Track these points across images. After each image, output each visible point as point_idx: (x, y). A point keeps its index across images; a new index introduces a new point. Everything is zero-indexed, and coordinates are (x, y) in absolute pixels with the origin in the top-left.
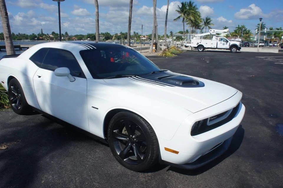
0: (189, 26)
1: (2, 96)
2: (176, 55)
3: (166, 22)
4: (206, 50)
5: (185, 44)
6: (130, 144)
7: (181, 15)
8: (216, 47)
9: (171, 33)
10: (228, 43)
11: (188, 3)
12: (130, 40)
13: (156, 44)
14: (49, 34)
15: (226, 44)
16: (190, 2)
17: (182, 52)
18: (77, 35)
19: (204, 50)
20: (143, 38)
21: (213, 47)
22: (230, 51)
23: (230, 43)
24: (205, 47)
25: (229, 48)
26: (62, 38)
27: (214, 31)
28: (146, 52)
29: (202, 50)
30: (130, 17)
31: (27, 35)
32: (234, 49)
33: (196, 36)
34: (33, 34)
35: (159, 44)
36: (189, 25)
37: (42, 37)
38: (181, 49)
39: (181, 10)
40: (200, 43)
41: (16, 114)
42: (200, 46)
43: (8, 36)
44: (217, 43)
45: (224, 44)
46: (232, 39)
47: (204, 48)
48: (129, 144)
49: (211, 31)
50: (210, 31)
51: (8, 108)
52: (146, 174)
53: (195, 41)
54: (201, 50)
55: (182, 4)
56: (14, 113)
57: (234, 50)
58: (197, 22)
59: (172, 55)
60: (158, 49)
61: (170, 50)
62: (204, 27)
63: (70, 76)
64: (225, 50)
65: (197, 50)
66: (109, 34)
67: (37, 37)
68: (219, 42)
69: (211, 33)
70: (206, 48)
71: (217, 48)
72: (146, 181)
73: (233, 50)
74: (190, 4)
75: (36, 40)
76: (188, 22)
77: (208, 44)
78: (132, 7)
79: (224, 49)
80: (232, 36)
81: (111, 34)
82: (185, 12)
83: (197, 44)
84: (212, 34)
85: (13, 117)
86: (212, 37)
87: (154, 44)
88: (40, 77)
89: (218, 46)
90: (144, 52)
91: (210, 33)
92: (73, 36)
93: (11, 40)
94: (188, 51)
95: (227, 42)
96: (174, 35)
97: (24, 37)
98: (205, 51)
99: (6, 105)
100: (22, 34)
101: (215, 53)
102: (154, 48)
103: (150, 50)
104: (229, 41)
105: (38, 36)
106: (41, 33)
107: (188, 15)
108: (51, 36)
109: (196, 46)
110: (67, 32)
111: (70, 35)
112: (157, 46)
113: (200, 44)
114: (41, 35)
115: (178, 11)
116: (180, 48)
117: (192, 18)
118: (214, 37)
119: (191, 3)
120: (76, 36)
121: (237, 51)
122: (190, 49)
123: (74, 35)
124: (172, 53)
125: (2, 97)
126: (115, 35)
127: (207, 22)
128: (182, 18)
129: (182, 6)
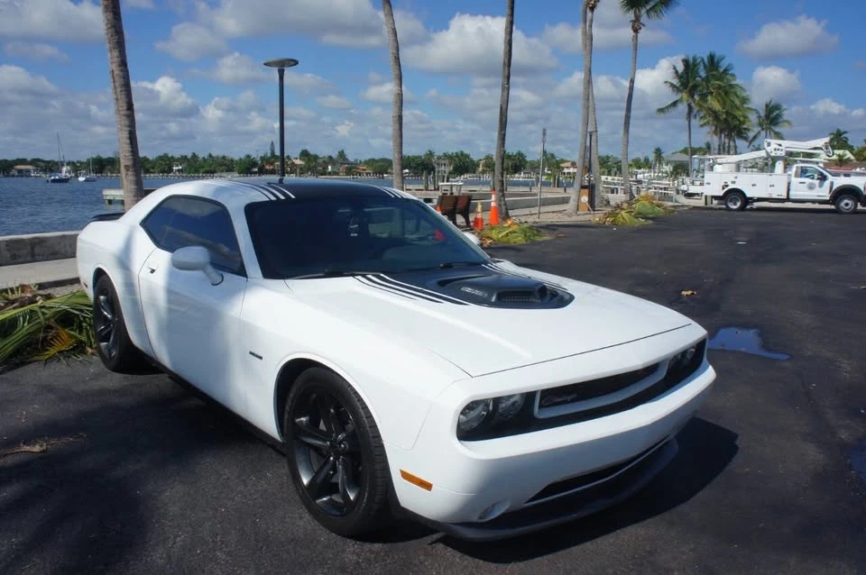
0: (709, 133)
1: (86, 322)
2: (650, 222)
3: (628, 118)
4: (756, 205)
5: (684, 187)
6: (332, 458)
7: (682, 98)
8: (784, 196)
9: (658, 152)
10: (827, 183)
11: (706, 60)
12: (502, 177)
13: (591, 189)
14: (292, 156)
15: (821, 186)
16: (712, 57)
17: (673, 211)
18: (373, 160)
19: (748, 207)
20: (571, 170)
21: (775, 196)
22: (833, 207)
23: (832, 183)
24: (748, 195)
25: (828, 198)
26: (330, 167)
27: (780, 145)
28: (560, 212)
29: (739, 204)
30: (504, 106)
31: (232, 161)
32: (846, 201)
33: (719, 161)
34: (248, 156)
35: (601, 188)
36: (707, 129)
37: (272, 164)
38: (676, 201)
39: (682, 84)
40: (733, 182)
41: (106, 370)
42: (734, 194)
43: (129, 163)
44: (789, 184)
45: (811, 187)
46: (858, 170)
47: (747, 201)
48: (329, 457)
49: (769, 145)
50: (766, 144)
51: (93, 354)
52: (367, 546)
53: (717, 177)
54: (735, 204)
55: (686, 62)
56: (102, 365)
57: (847, 204)
58: (735, 117)
59: (635, 220)
60: (597, 201)
61: (634, 206)
62: (759, 132)
63: (210, 269)
64: (817, 206)
65: (724, 206)
66: (467, 156)
67: (257, 164)
68: (795, 181)
69: (769, 151)
70: (751, 198)
71: (788, 199)
72: (358, 563)
73: (842, 204)
74: (713, 62)
75: (255, 173)
76: (705, 121)
77: (758, 186)
78: (508, 78)
79: (813, 201)
80: (858, 160)
81: (471, 157)
82: (695, 87)
83: (723, 188)
84: (773, 154)
85: (96, 377)
86: (773, 165)
87: (583, 187)
88: (153, 271)
89: (791, 193)
90: (553, 212)
91: (767, 153)
92: (361, 162)
93: (137, 175)
94: (695, 208)
95: (823, 178)
96: (666, 159)
97: (221, 164)
98: (752, 209)
99: (91, 347)
100: (218, 157)
101: (784, 213)
102: (585, 199)
103: (570, 207)
104: (830, 178)
105: (262, 163)
106: (269, 155)
107: (703, 97)
108: (298, 162)
109: (721, 193)
110: (343, 151)
111: (351, 158)
112: (596, 193)
113: (731, 186)
114: (270, 158)
115: (672, 85)
116: (670, 199)
117: (717, 106)
118: (779, 166)
119: (716, 60)
120: (371, 162)
121: (856, 206)
122: (700, 203)
123: (363, 160)
124: (639, 215)
125: (84, 324)
126: (483, 162)
127: (772, 118)
128: (683, 108)
129: (685, 70)
